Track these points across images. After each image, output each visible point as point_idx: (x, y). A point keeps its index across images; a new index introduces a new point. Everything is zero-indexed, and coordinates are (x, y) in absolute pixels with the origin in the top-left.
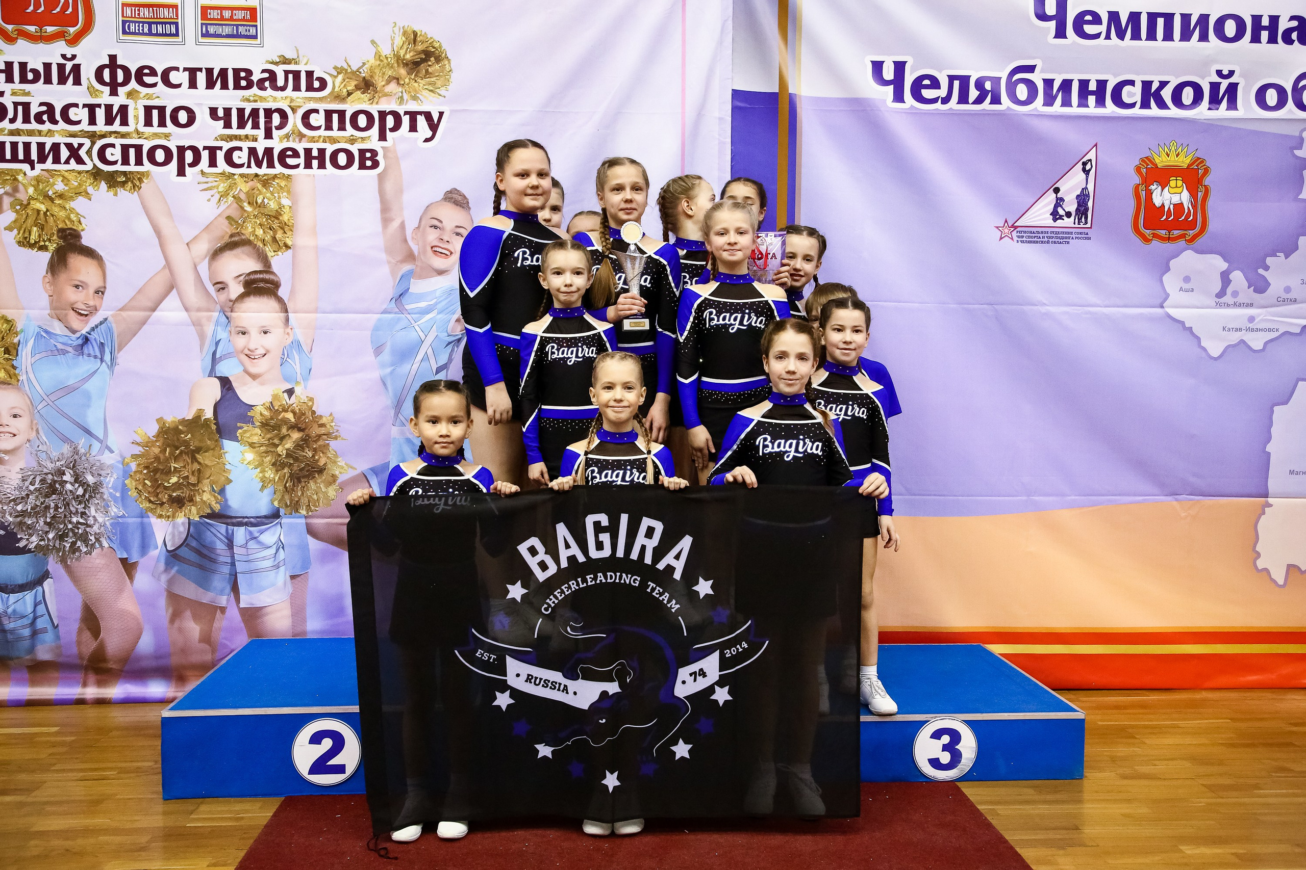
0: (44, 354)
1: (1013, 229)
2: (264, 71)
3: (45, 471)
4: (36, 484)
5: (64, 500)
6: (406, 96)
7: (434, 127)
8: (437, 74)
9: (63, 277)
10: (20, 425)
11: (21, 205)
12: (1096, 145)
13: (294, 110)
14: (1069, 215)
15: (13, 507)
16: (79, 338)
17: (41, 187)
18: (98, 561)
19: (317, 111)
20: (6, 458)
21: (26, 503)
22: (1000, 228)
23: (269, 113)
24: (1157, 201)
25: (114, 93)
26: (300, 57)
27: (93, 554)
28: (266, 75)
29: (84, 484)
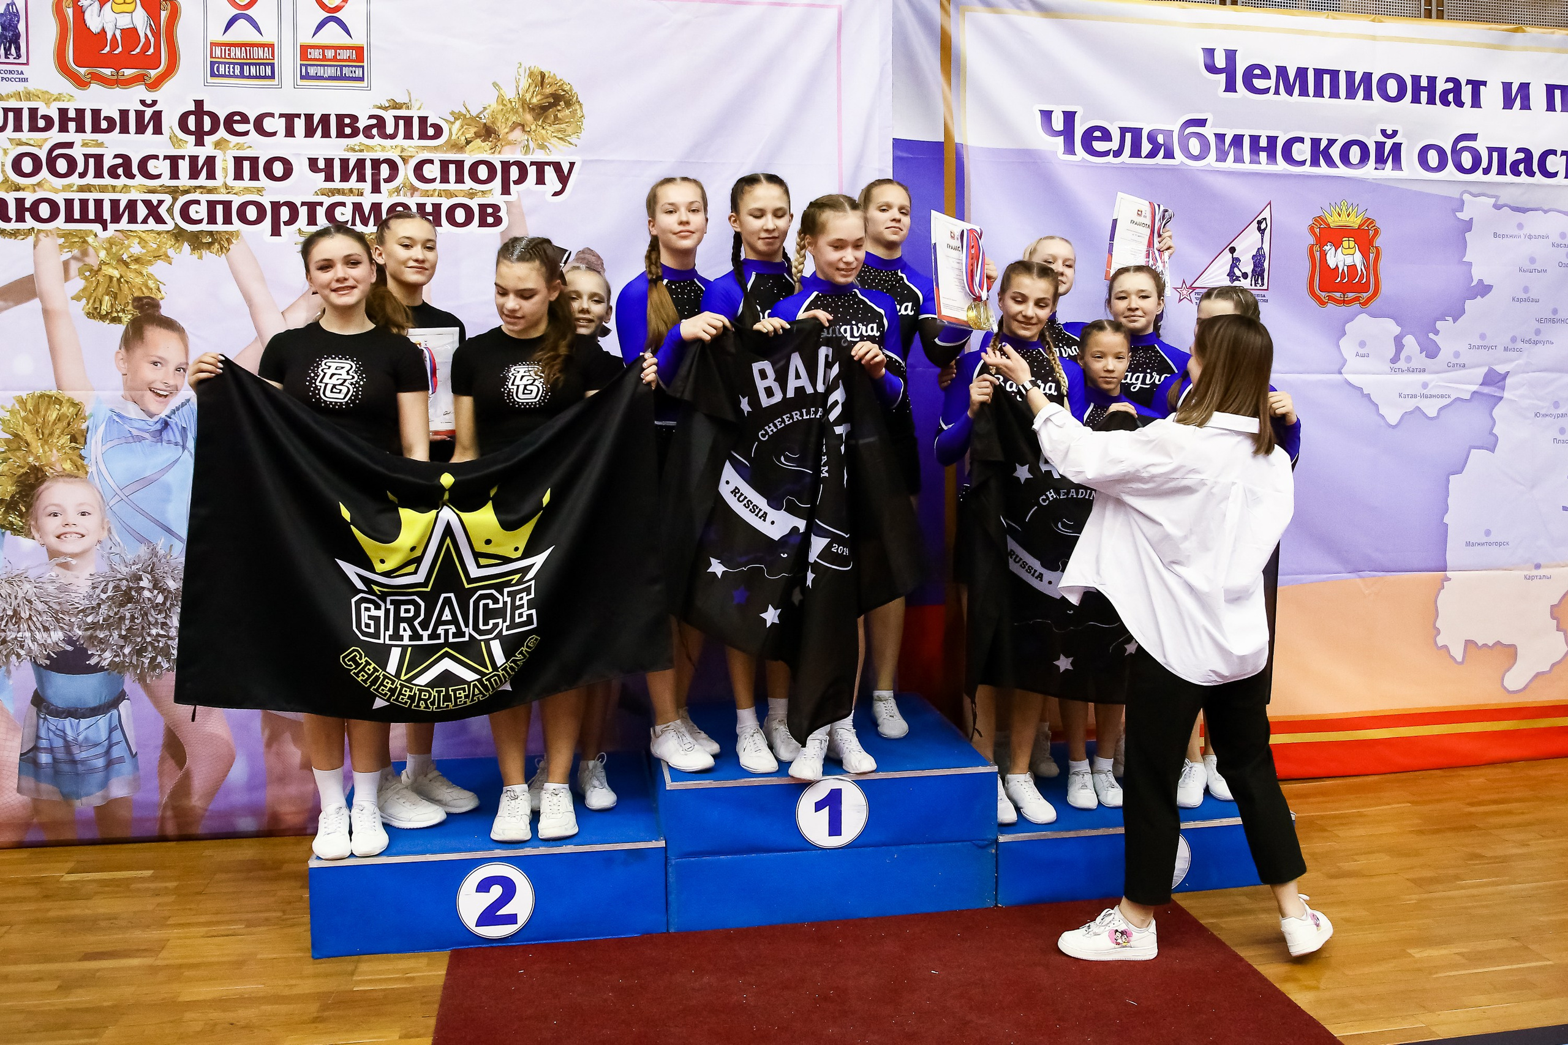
0: (116, 442)
1: (1190, 291)
2: (371, 117)
3: (119, 576)
4: (109, 592)
5: (141, 610)
6: (532, 145)
7: (564, 179)
8: (567, 120)
9: (139, 352)
10: (89, 524)
11: (91, 270)
13: (405, 160)
14: (1245, 275)
15: (82, 619)
16: (157, 422)
17: (114, 250)
19: (431, 162)
20: (74, 562)
21: (98, 614)
22: (1178, 289)
23: (376, 164)
24: (1331, 262)
25: (200, 142)
26: (412, 101)
28: (374, 121)
29: (162, 590)
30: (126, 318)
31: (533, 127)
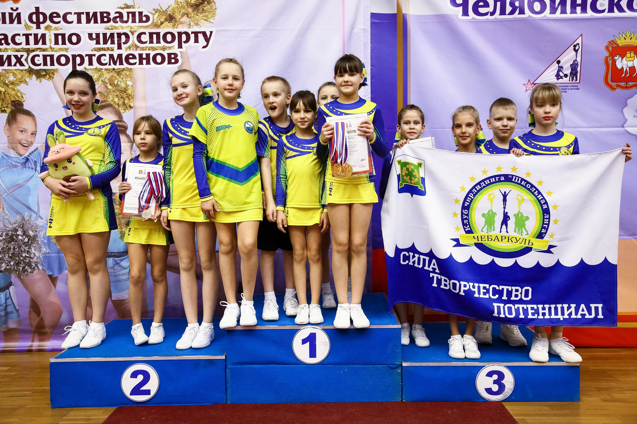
0: (5, 168)
1: (533, 85)
2: (116, 13)
3: (8, 229)
4: (4, 236)
5: (18, 245)
6: (192, 24)
7: (207, 40)
8: (208, 11)
9: (14, 126)
12: (582, 35)
13: (132, 33)
14: (566, 76)
16: (23, 159)
17: (2, 79)
18: (37, 276)
19: (145, 33)
22: (526, 85)
23: (119, 35)
24: (619, 66)
25: (38, 27)
26: (135, 4)
27: (34, 273)
28: (118, 15)
29: (28, 236)
30: (8, 110)
31: (192, 15)
